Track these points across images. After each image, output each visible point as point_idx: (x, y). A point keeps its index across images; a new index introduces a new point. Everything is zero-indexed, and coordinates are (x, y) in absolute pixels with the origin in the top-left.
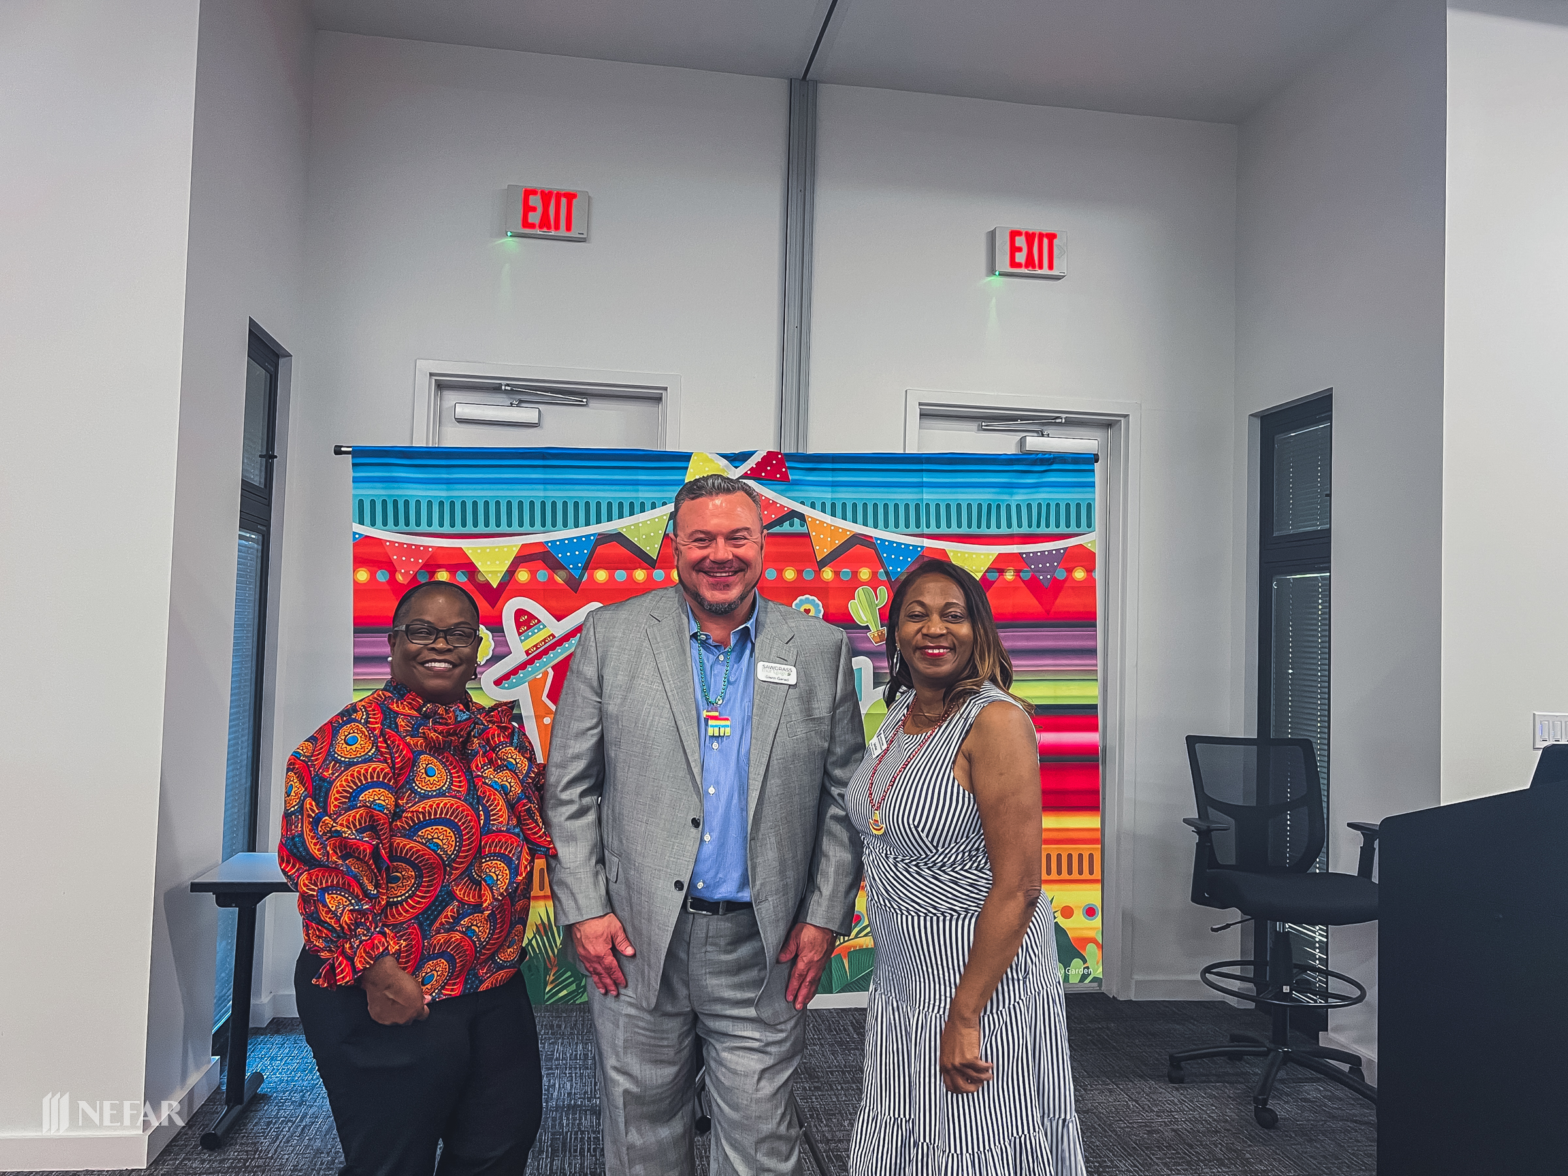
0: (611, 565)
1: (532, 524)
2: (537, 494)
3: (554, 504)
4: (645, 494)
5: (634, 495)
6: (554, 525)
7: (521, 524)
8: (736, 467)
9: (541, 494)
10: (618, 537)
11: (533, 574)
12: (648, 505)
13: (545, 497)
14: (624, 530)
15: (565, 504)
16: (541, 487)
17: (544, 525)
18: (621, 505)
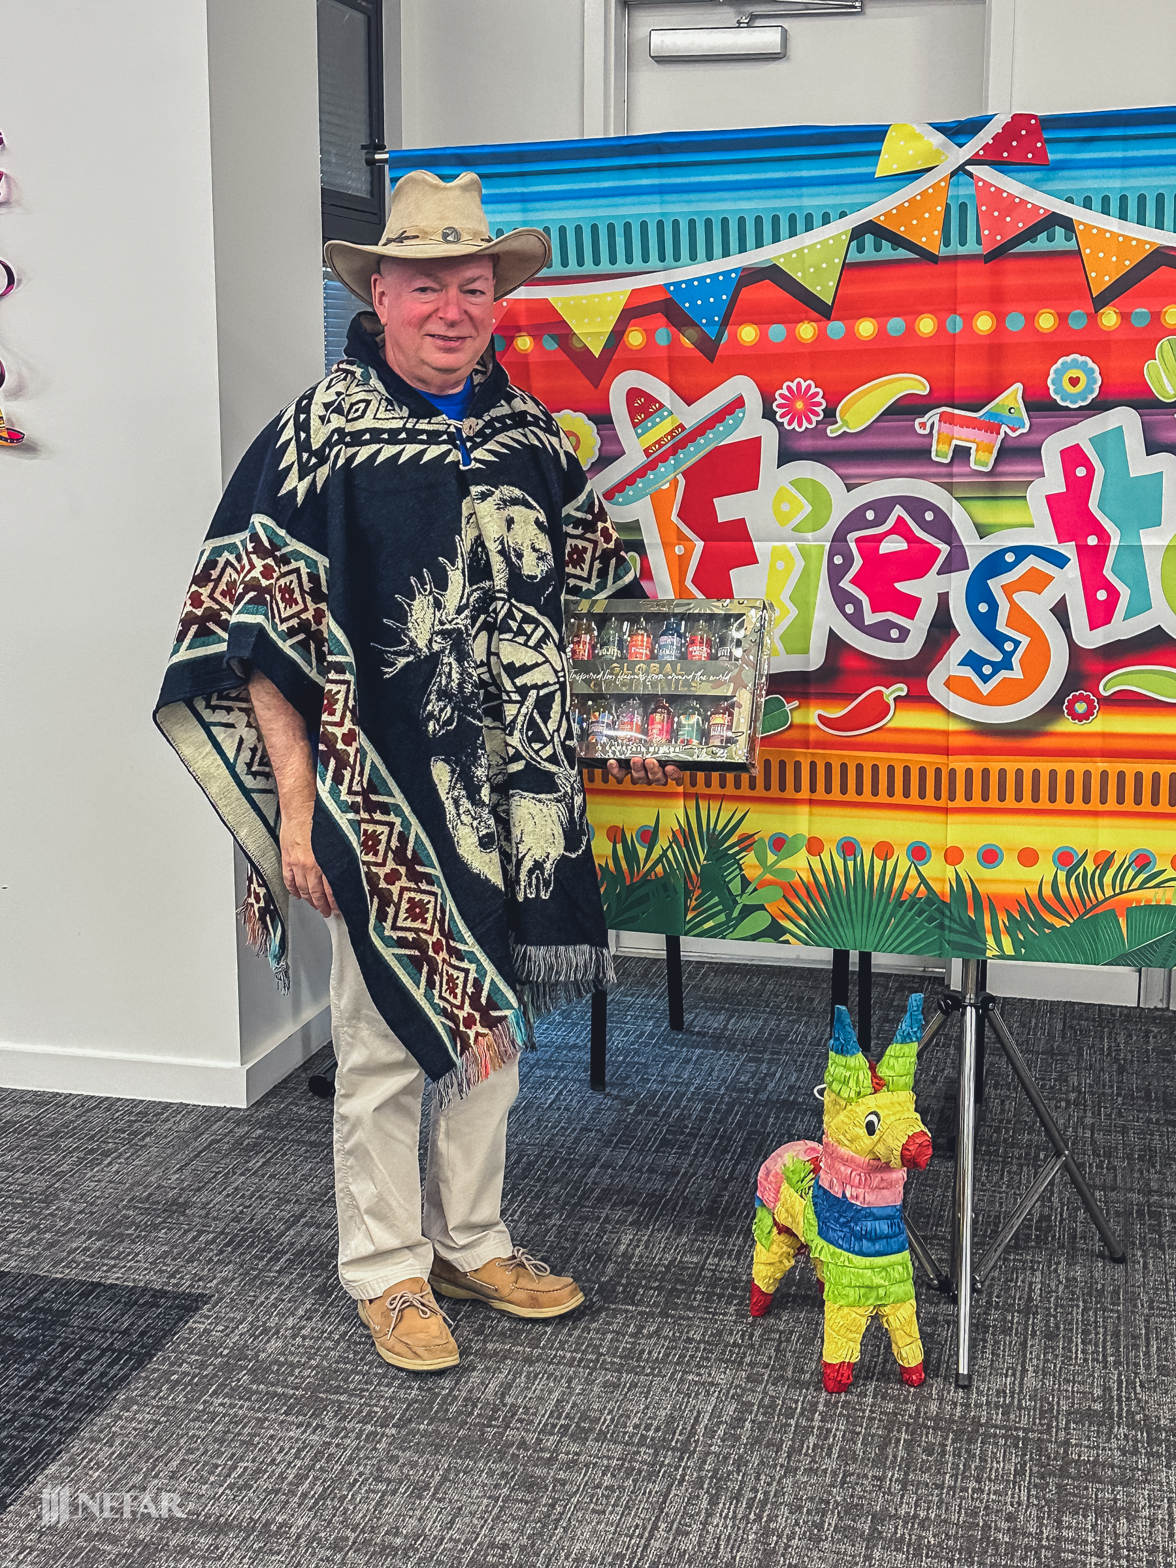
0: (762, 319)
1: (645, 259)
2: (650, 209)
3: (676, 223)
4: (812, 201)
5: (795, 203)
6: (677, 258)
7: (629, 260)
8: (960, 146)
9: (657, 209)
10: (773, 273)
11: (650, 334)
12: (817, 219)
13: (663, 214)
14: (782, 260)
15: (692, 223)
16: (656, 198)
17: (662, 258)
18: (776, 220)
